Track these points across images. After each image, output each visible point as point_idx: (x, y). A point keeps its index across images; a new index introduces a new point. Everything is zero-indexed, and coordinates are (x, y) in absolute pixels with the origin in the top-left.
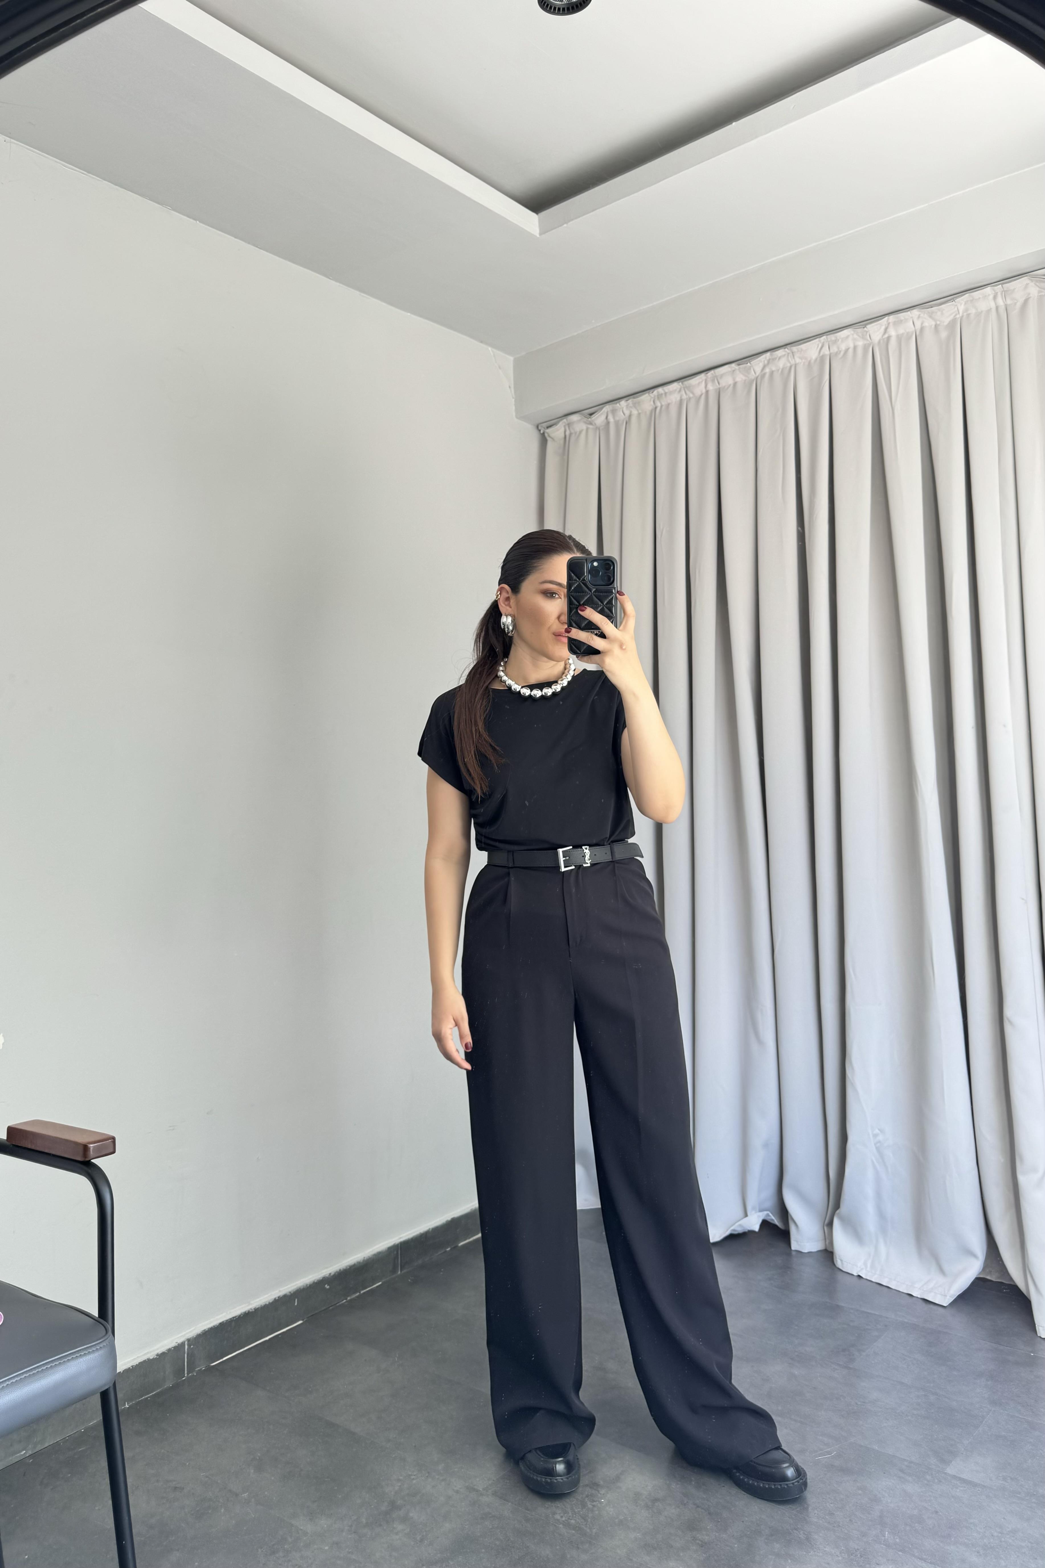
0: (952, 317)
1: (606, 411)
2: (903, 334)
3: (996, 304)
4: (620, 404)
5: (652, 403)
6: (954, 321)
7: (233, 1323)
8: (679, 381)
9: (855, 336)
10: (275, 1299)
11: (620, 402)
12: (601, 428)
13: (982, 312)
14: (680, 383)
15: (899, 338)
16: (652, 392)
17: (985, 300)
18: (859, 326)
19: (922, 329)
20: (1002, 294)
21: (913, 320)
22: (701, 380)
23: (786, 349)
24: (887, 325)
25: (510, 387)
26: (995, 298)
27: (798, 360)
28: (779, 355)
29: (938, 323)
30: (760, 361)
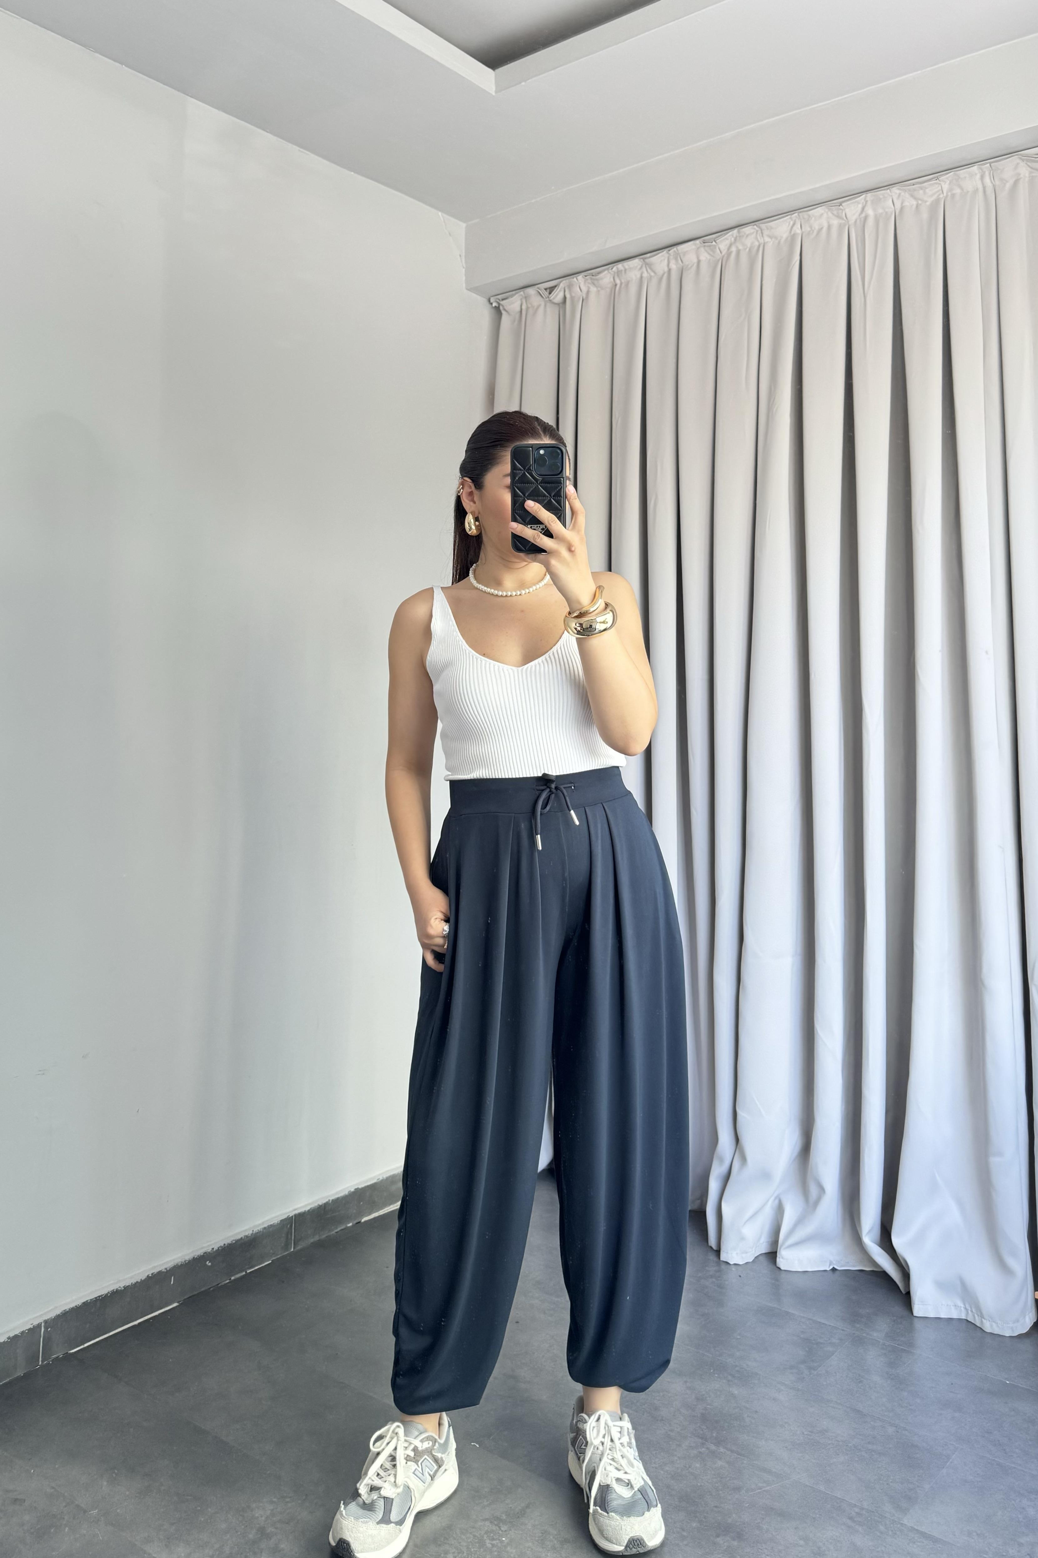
0: (935, 197)
1: (564, 286)
2: (881, 214)
3: (983, 184)
4: (577, 279)
5: (612, 279)
6: (937, 201)
8: (639, 257)
9: (830, 214)
10: (148, 1276)
11: (578, 276)
13: (968, 192)
14: (641, 260)
15: (877, 220)
16: (612, 269)
17: (972, 180)
18: (833, 204)
19: (902, 208)
20: (990, 173)
21: (893, 199)
22: (661, 257)
23: (754, 227)
24: (864, 203)
25: (460, 257)
26: (982, 178)
27: (766, 240)
28: (747, 233)
29: (920, 202)
30: (727, 239)
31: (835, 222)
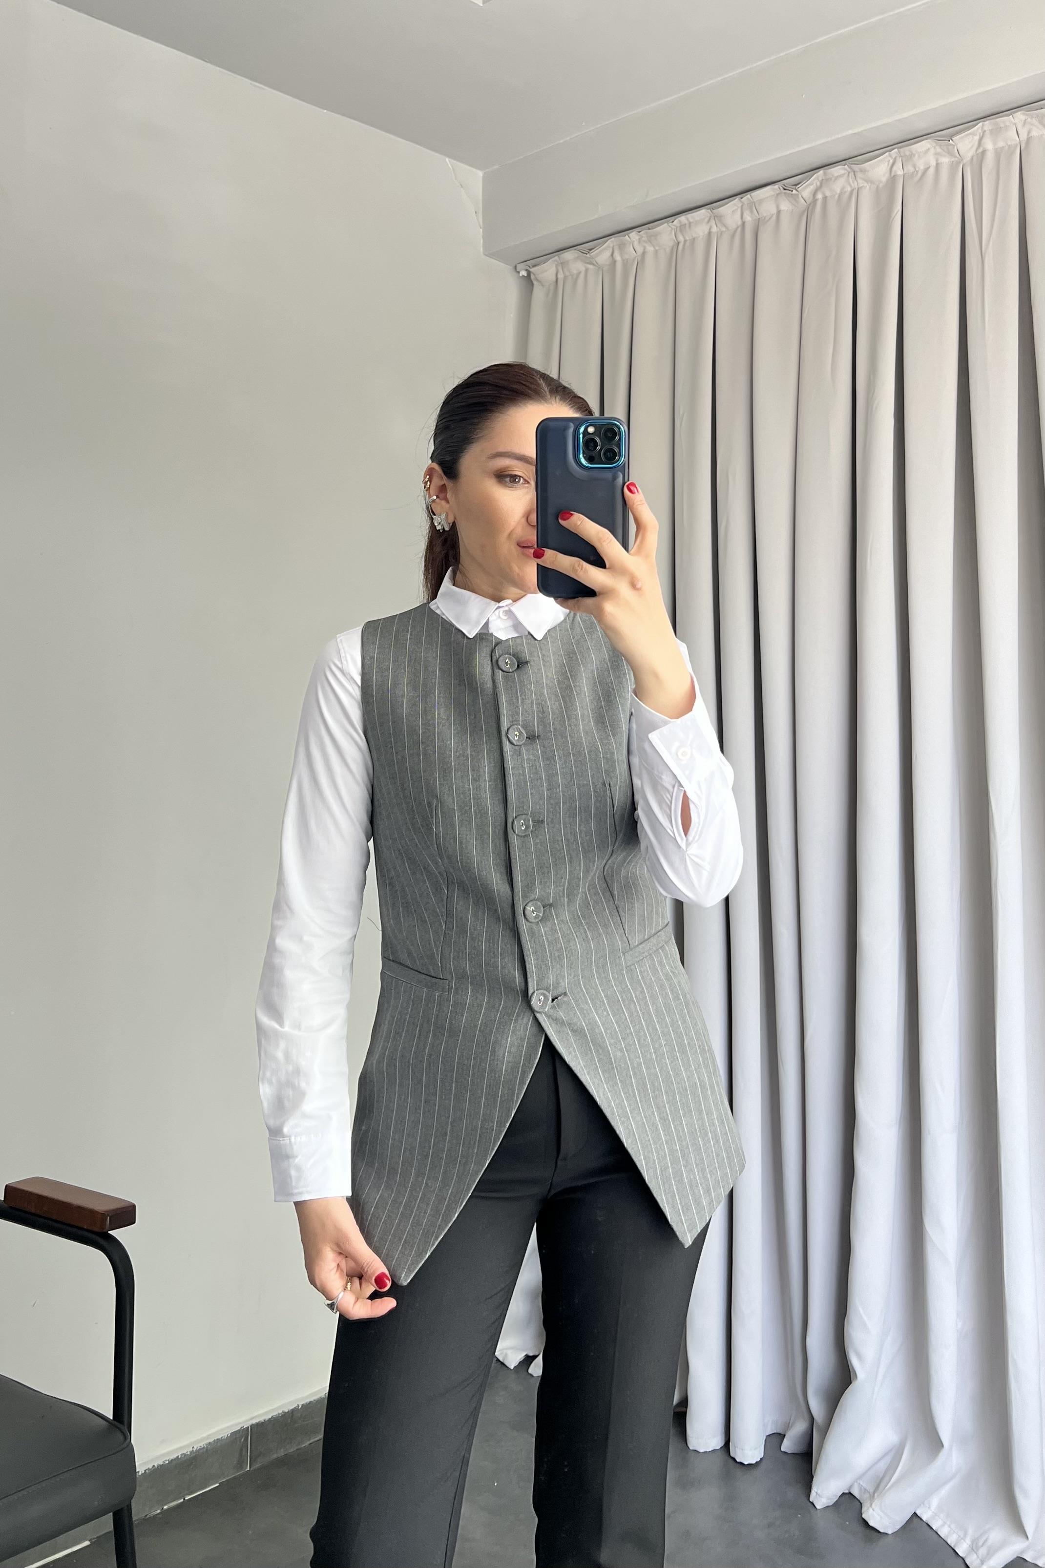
1: (612, 245)
2: (1002, 148)
4: (628, 237)
5: (673, 236)
8: (705, 207)
9: (939, 150)
11: (628, 233)
12: (604, 269)
14: (708, 210)
15: (997, 155)
16: (673, 222)
18: (942, 135)
19: (1027, 142)
21: (1015, 128)
22: (736, 208)
23: (843, 166)
24: (982, 134)
25: (476, 213)
30: (811, 184)
31: (945, 160)
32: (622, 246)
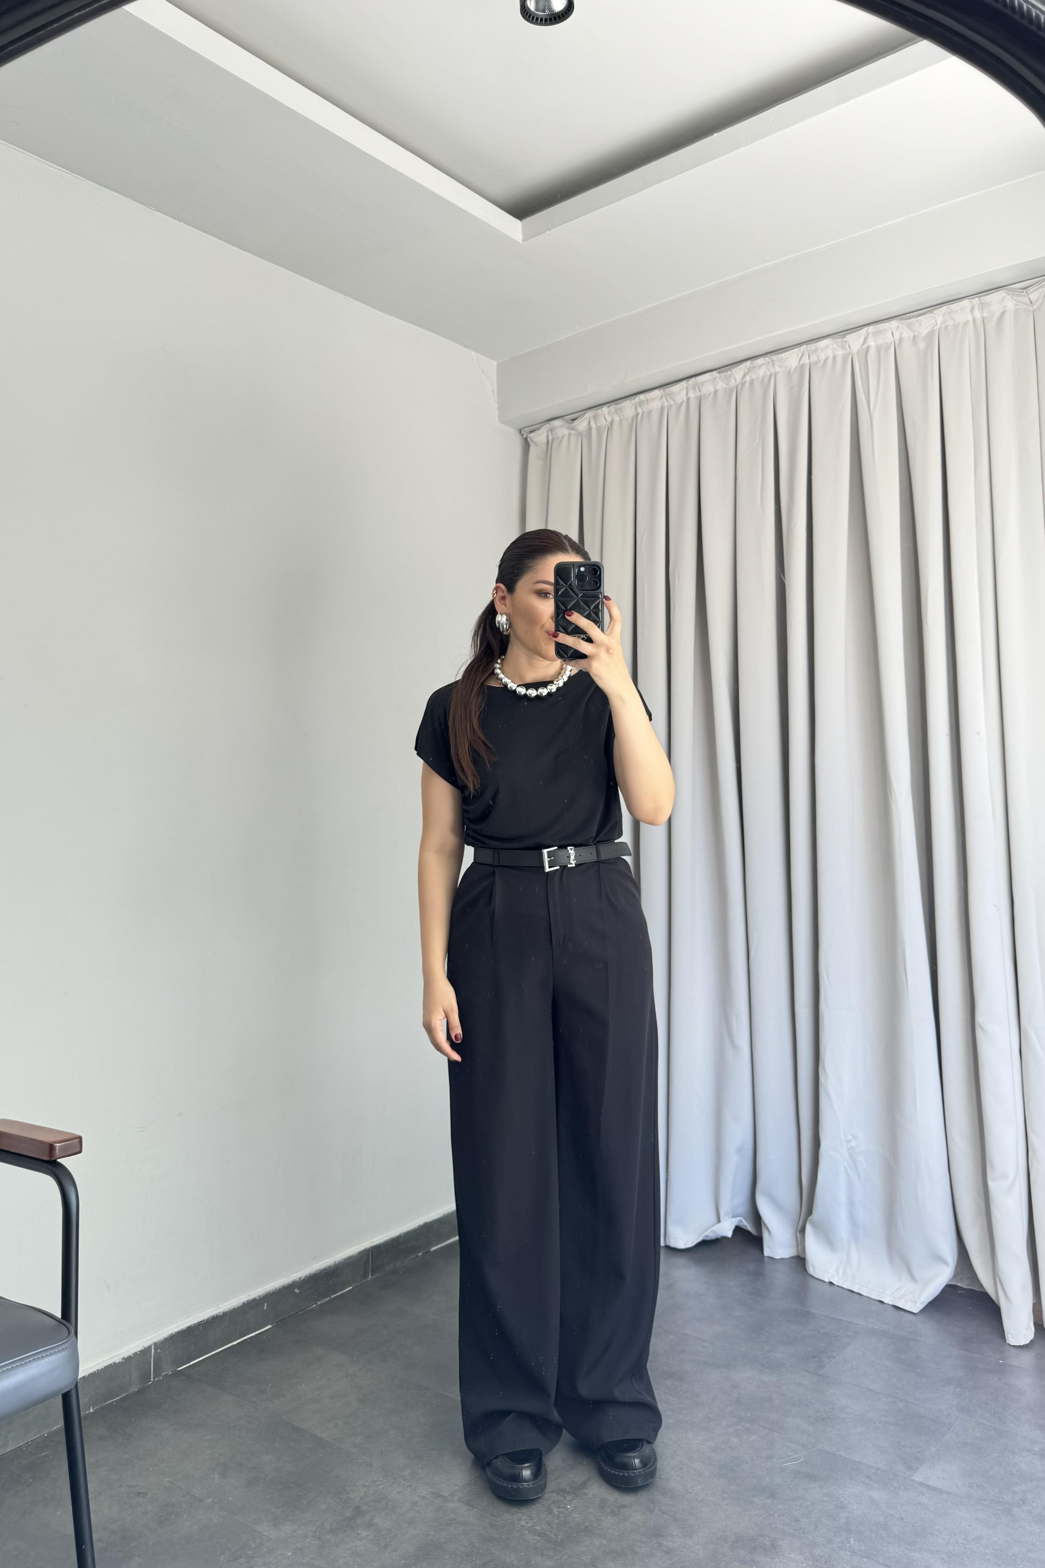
0: (929, 329)
1: (588, 417)
2: (882, 345)
3: (973, 316)
4: (602, 411)
5: (634, 409)
6: (932, 333)
7: (201, 1327)
8: (660, 388)
9: (835, 346)
10: (244, 1303)
11: (601, 408)
12: (583, 434)
13: (959, 324)
14: (662, 391)
15: (879, 349)
16: (634, 399)
17: (963, 312)
18: (837, 336)
19: (901, 340)
20: (979, 306)
21: (892, 331)
22: (682, 388)
23: (766, 358)
24: (866, 335)
25: (493, 392)
26: (972, 310)
27: (778, 369)
28: (760, 363)
29: (916, 334)
30: (741, 370)
32: (596, 417)
